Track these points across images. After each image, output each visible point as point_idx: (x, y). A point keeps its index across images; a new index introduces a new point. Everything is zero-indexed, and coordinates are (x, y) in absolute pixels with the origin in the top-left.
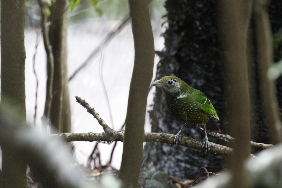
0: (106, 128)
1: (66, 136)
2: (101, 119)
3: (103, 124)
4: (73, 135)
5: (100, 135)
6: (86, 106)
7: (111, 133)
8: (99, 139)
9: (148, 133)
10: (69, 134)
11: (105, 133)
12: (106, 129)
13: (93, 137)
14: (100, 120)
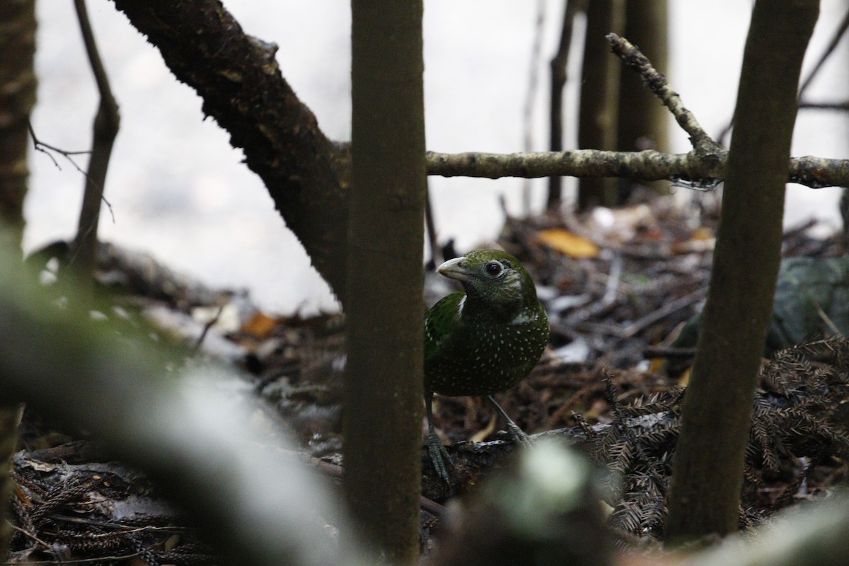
0: (698, 141)
1: (575, 161)
2: (684, 110)
3: (690, 128)
4: (596, 158)
5: (678, 161)
6: (642, 67)
7: (713, 156)
8: (678, 173)
9: (831, 160)
10: (584, 154)
11: (696, 155)
12: (700, 142)
13: (656, 166)
14: (681, 112)
